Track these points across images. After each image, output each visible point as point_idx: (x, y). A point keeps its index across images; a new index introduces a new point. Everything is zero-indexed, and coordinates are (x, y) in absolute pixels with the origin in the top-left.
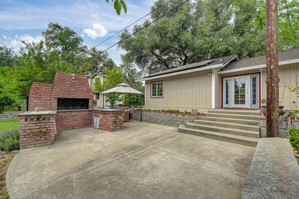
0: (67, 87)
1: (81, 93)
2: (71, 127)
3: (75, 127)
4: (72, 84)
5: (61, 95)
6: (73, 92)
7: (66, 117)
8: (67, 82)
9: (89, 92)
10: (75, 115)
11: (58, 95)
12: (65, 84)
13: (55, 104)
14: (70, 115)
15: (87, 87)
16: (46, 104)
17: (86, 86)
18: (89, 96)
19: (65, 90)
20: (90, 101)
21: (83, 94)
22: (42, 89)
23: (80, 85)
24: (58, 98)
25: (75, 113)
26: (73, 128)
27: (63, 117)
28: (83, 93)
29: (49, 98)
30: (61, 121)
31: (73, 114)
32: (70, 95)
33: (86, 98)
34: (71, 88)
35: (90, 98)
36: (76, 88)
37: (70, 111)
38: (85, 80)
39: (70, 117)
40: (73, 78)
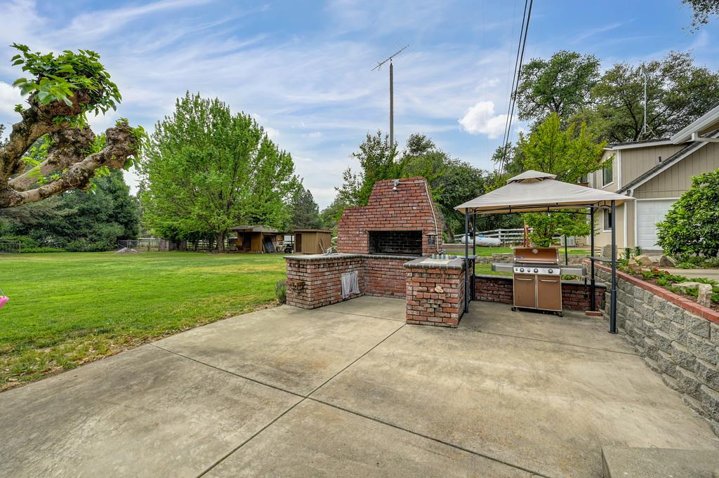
0: (384, 209)
1: (405, 218)
2: (388, 291)
3: (395, 294)
4: (392, 202)
5: (372, 226)
6: (392, 219)
7: (380, 269)
8: (385, 200)
9: (423, 215)
10: (394, 267)
11: (369, 226)
12: (381, 203)
13: (364, 242)
14: (386, 266)
15: (420, 204)
16: (354, 242)
17: (418, 201)
18: (421, 225)
19: (380, 216)
20: (425, 238)
21: (408, 222)
22: (351, 217)
23: (408, 201)
24: (370, 232)
25: (393, 263)
26: (392, 294)
27: (378, 269)
28: (409, 218)
29: (358, 233)
30: (375, 275)
31: (390, 263)
32: (386, 226)
33: (414, 229)
34: (390, 209)
35: (422, 228)
36: (398, 209)
37: (384, 258)
38: (419, 188)
39: (386, 270)
40: (395, 188)
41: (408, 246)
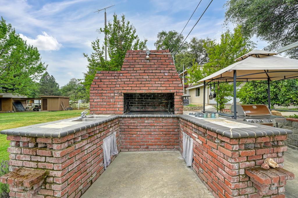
0: (138, 74)
1: (159, 82)
2: (143, 145)
3: (150, 147)
4: (145, 69)
5: (127, 88)
6: (147, 82)
7: (136, 127)
8: (138, 66)
9: (175, 80)
10: (149, 124)
11: (124, 88)
12: (135, 69)
13: (120, 104)
14: (142, 124)
15: (170, 71)
16: (108, 103)
17: (168, 69)
18: (173, 88)
19: (135, 80)
20: (177, 99)
21: (163, 85)
22: (105, 81)
23: (159, 68)
24: (125, 94)
25: (149, 121)
26: (147, 148)
27: (131, 127)
28: (163, 82)
29: (112, 95)
30: (130, 133)
31: (146, 121)
32: (142, 88)
33: (168, 91)
34: (143, 74)
35: (175, 91)
36: (151, 74)
37: (141, 118)
38: (168, 58)
39: (141, 127)
40: (148, 57)
41: (151, 106)
